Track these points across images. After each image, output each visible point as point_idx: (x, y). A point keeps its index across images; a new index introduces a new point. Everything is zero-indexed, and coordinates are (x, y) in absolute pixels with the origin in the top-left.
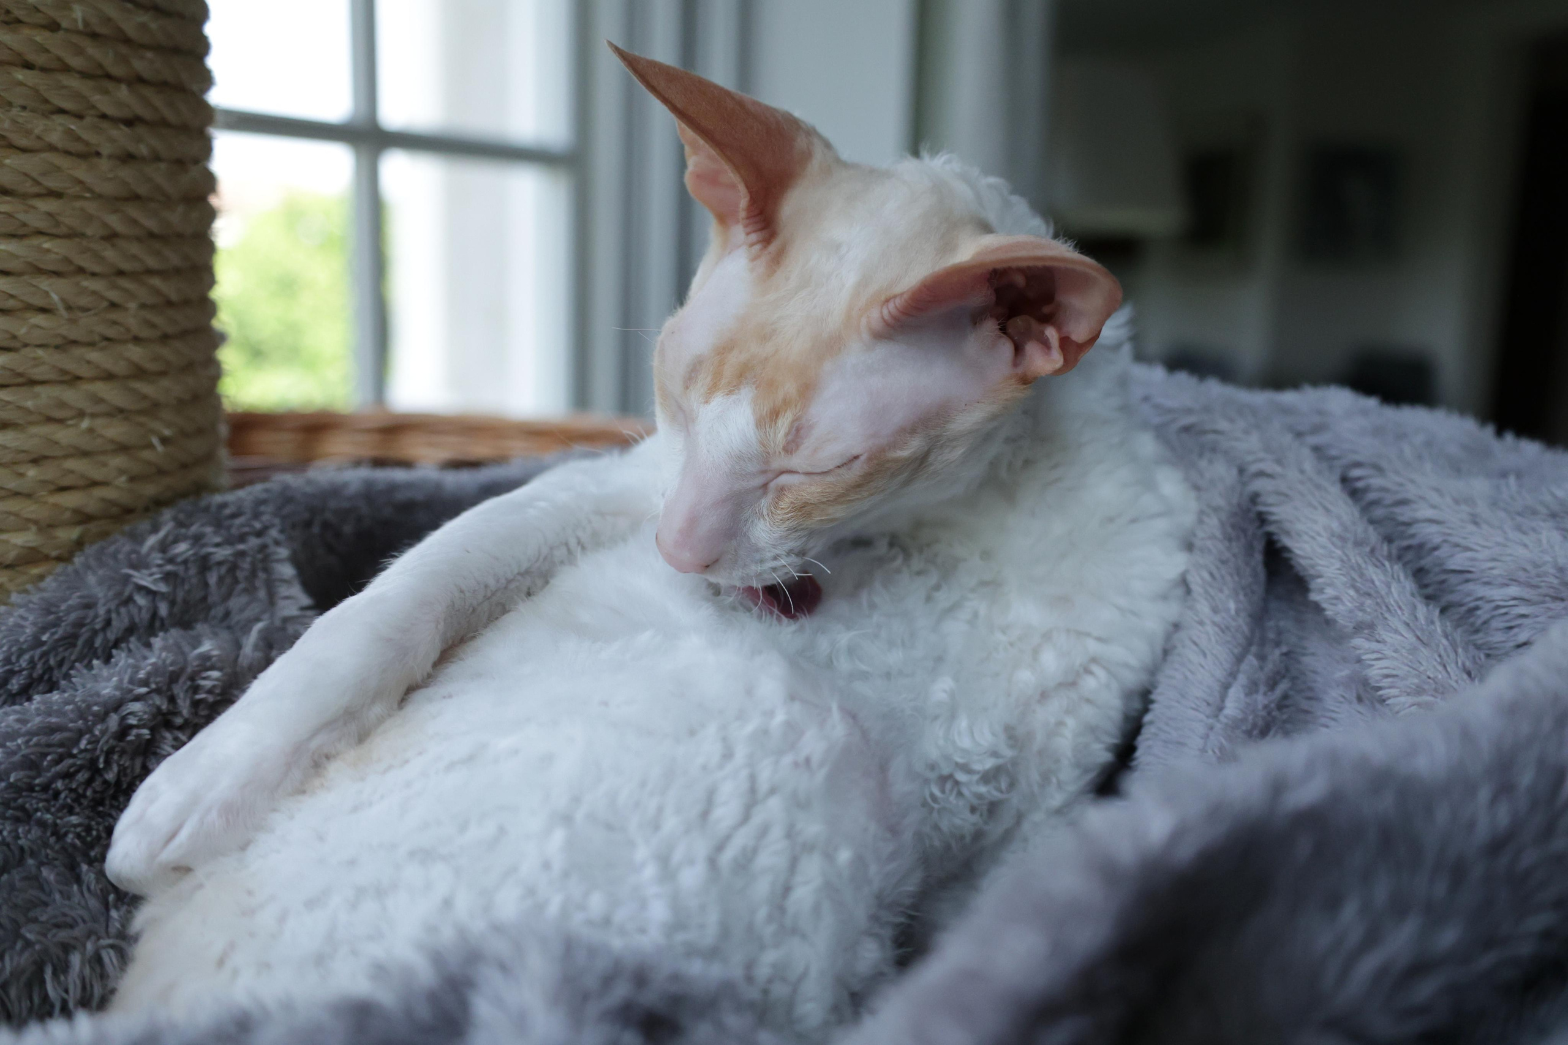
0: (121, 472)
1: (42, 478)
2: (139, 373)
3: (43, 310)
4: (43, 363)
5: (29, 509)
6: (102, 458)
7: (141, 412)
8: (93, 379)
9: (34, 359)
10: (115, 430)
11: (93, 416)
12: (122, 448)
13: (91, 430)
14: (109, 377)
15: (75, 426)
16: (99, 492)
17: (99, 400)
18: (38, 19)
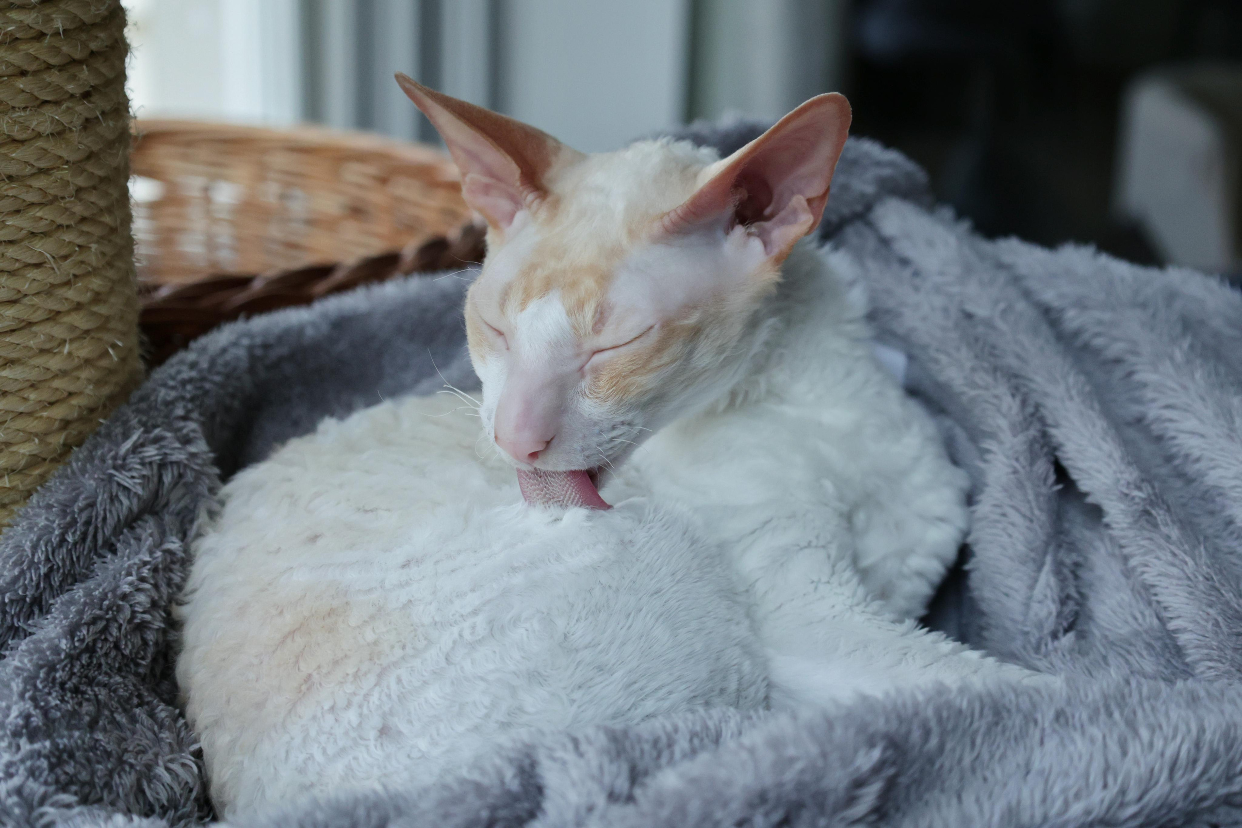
0: (89, 381)
1: (39, 399)
2: (98, 298)
3: (38, 266)
4: (39, 308)
5: (33, 425)
6: (75, 374)
7: (98, 329)
8: (68, 312)
9: (33, 305)
10: (84, 350)
11: (72, 341)
12: (88, 362)
13: (70, 354)
14: (78, 307)
15: (60, 352)
16: (74, 401)
17: (73, 328)
18: (32, 33)
